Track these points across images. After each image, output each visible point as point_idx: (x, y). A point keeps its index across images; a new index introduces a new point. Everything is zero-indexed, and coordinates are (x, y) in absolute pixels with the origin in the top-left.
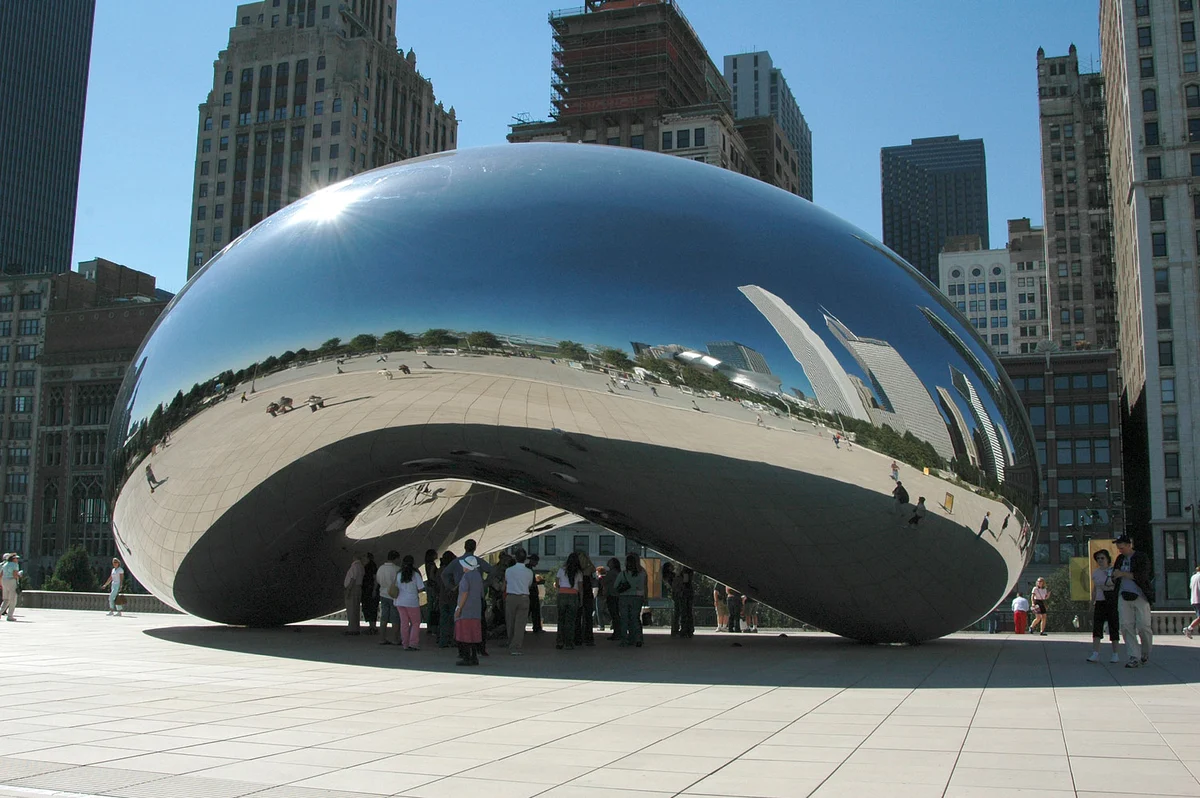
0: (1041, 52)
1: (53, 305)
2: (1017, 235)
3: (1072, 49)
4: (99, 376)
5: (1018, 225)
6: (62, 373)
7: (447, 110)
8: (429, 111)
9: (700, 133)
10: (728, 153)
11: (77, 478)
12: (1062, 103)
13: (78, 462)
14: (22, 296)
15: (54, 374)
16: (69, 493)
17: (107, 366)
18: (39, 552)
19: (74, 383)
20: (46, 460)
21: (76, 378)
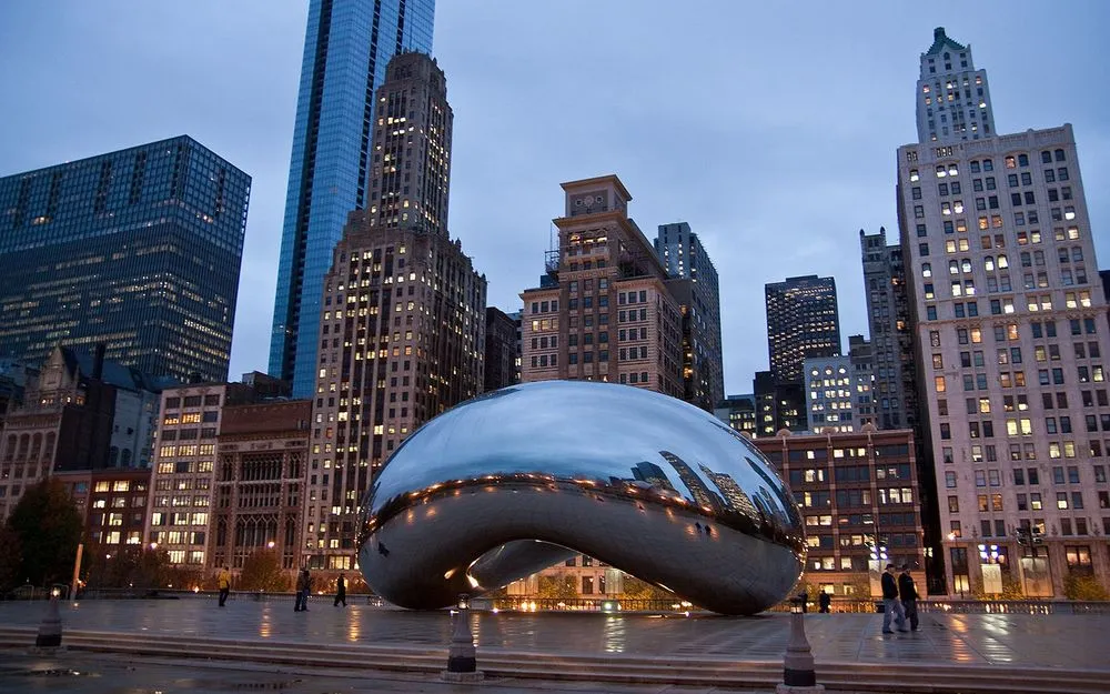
0: (862, 232)
1: (227, 403)
2: (854, 347)
3: (882, 229)
4: (256, 449)
5: (856, 340)
6: (231, 447)
7: (480, 275)
8: (469, 277)
9: (643, 294)
10: (661, 306)
11: (239, 516)
12: (877, 265)
13: (240, 505)
14: (207, 396)
15: (226, 447)
16: (234, 525)
17: (260, 442)
18: (213, 565)
19: (240, 453)
20: (219, 503)
21: (240, 450)
